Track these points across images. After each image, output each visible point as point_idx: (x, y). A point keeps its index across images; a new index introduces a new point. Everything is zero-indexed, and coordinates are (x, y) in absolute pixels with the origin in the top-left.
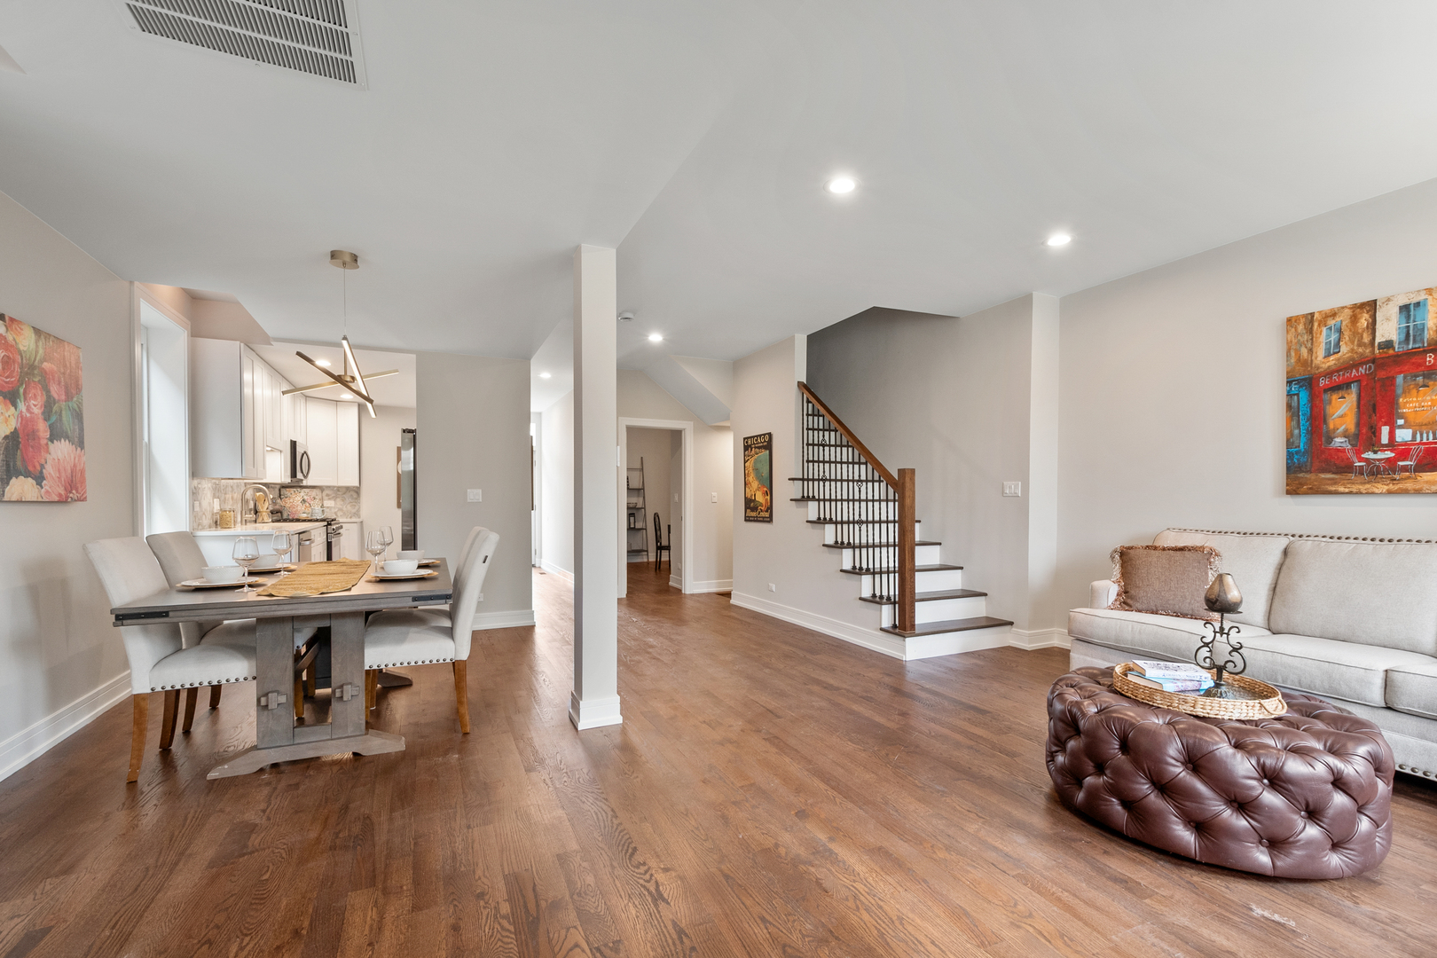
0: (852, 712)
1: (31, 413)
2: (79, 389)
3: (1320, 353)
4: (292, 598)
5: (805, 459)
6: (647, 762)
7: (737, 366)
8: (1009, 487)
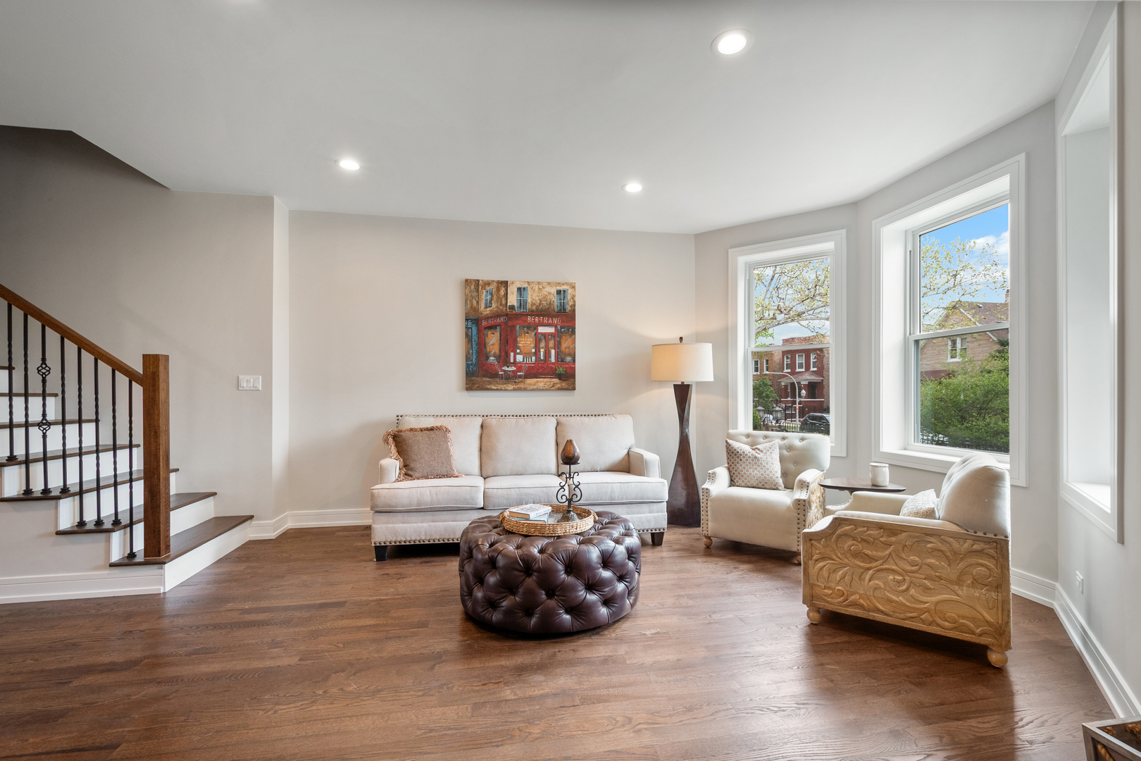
3: (483, 305)
8: (247, 381)
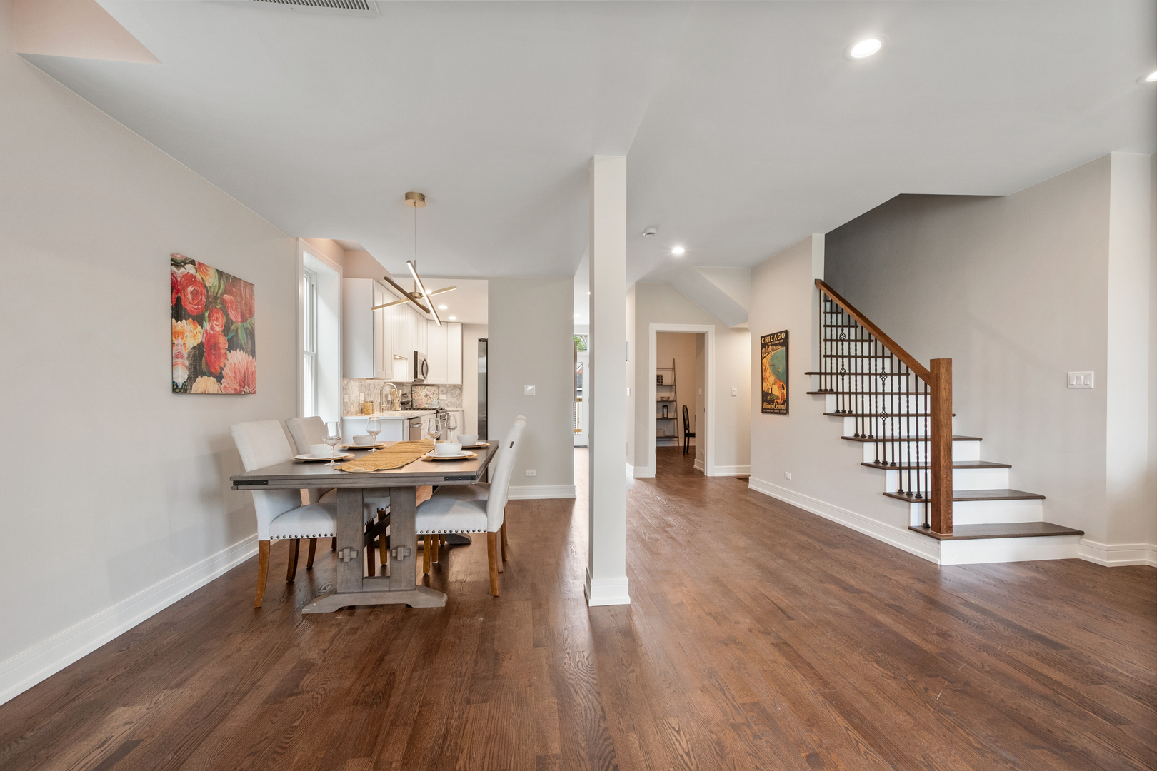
0: (877, 624)
1: (214, 330)
2: (251, 312)
4: (354, 473)
5: (823, 353)
6: (647, 654)
7: (755, 271)
8: (1077, 377)
